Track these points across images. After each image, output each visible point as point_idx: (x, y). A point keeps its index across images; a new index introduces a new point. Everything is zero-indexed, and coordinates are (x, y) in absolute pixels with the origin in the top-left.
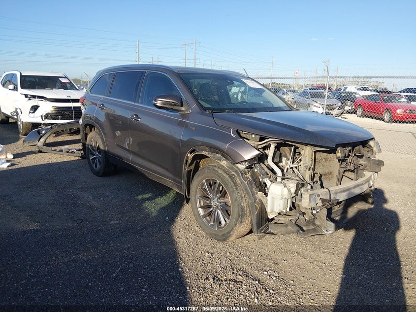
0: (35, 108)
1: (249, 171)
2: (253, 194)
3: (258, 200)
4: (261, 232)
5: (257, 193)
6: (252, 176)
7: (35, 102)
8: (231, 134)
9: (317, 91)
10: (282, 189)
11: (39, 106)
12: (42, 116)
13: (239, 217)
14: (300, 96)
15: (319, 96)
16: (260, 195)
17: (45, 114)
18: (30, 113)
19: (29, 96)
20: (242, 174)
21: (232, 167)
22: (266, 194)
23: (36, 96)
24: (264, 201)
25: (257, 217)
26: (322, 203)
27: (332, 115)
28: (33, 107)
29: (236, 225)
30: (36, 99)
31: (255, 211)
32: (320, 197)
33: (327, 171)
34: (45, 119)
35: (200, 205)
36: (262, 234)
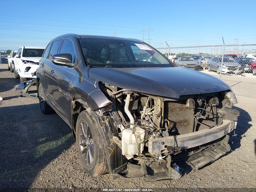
0: (28, 69)
1: (107, 118)
2: (108, 139)
3: (111, 144)
4: (115, 172)
5: (112, 137)
6: (109, 122)
7: (28, 65)
8: (95, 85)
9: (226, 57)
10: (130, 135)
11: (31, 68)
12: (32, 74)
13: (97, 158)
14: (213, 60)
15: (226, 61)
16: (115, 139)
17: (34, 72)
18: (25, 72)
19: (25, 61)
20: (100, 120)
21: (93, 114)
22: (120, 139)
23: (29, 61)
24: (119, 144)
25: (111, 159)
26: (168, 150)
27: (235, 73)
28: (27, 67)
29: (96, 164)
30: (29, 63)
31: (109, 154)
32: (165, 145)
33: (182, 119)
34: (34, 75)
35: (81, 142)
36: (116, 175)
